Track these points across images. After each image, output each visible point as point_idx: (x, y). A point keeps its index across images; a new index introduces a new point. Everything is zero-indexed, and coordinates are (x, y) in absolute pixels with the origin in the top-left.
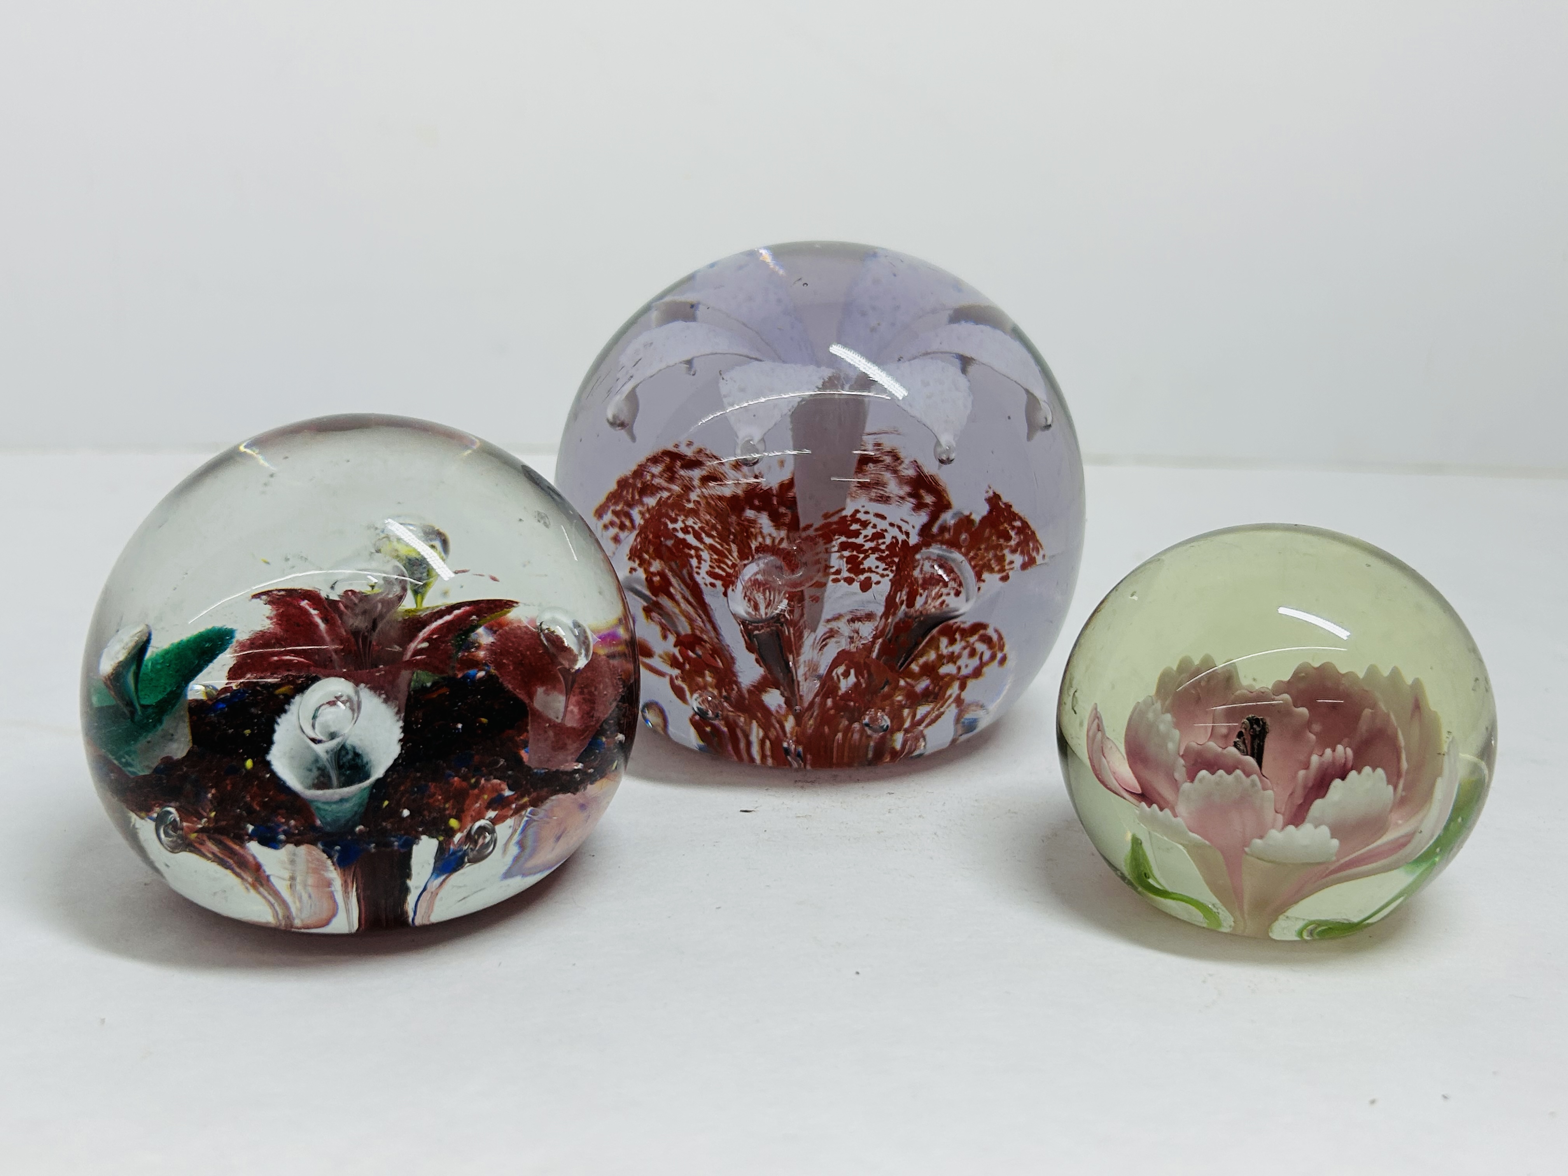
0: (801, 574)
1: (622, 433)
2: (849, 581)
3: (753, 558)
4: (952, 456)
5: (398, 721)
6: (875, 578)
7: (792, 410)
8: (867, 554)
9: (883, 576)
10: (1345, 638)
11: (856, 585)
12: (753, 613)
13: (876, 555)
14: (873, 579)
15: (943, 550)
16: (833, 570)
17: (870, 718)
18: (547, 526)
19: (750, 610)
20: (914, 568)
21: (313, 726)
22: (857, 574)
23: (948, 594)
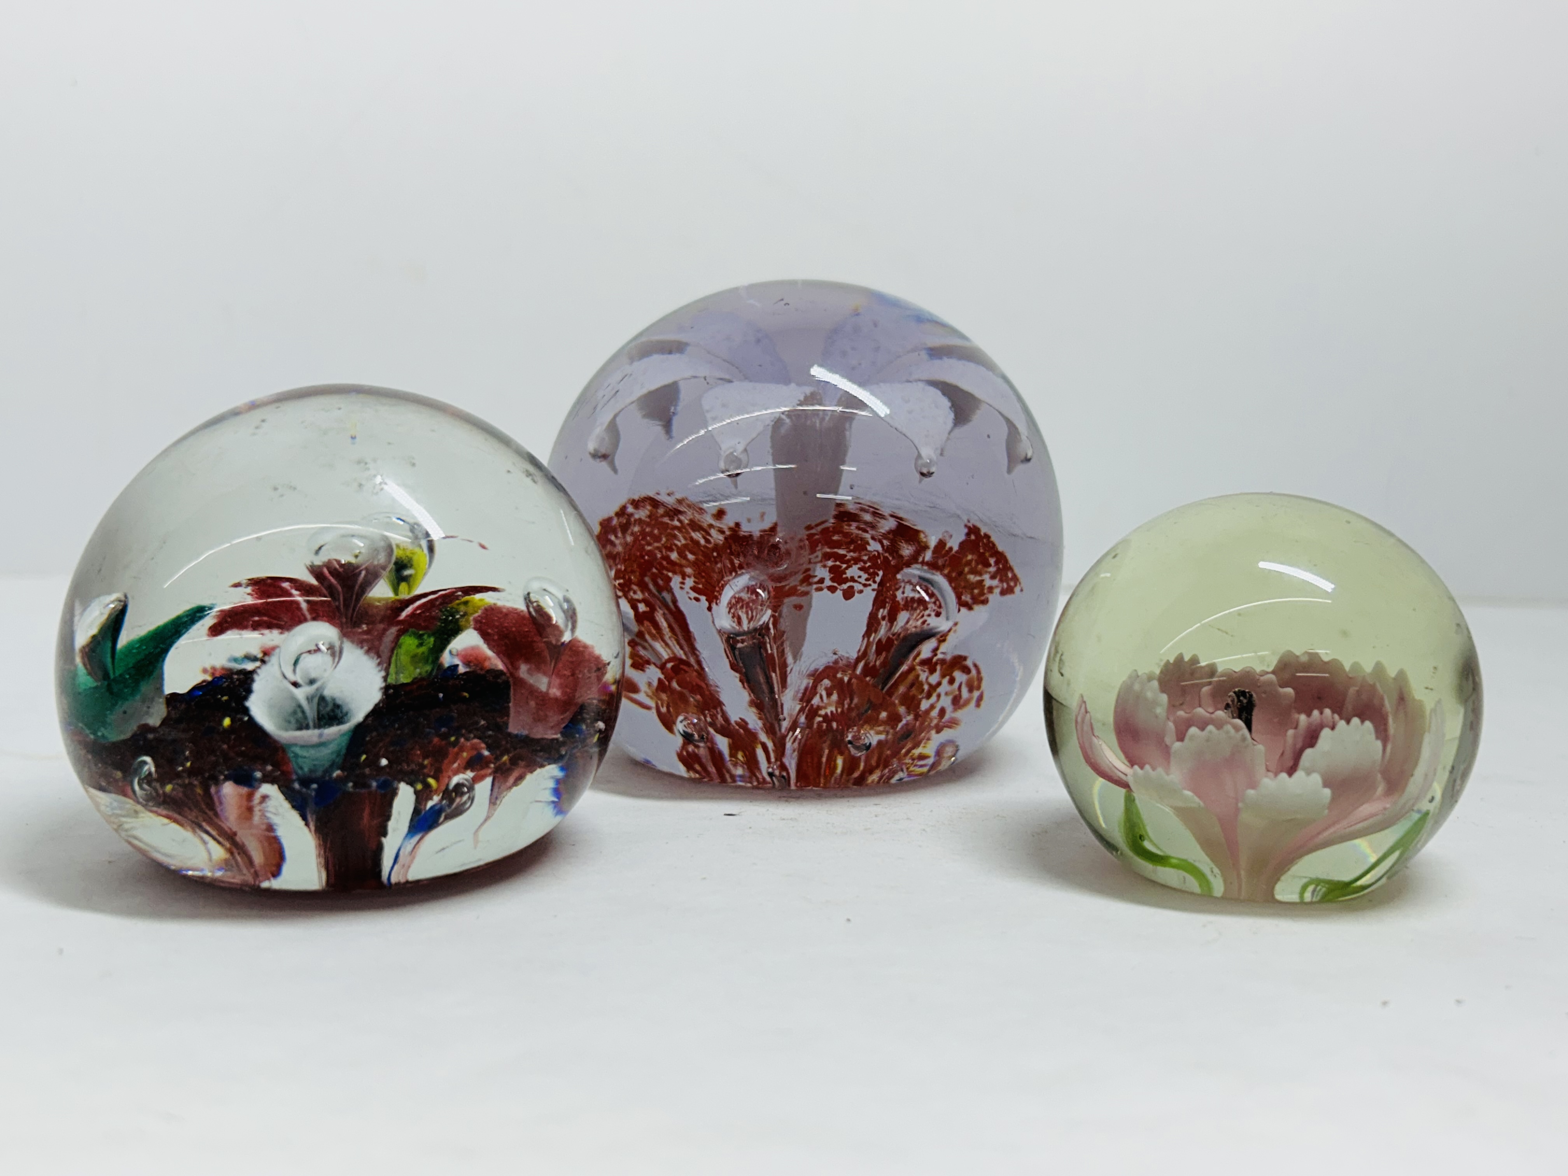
0: (785, 566)
1: (604, 465)
2: (832, 589)
3: (736, 572)
4: (933, 470)
5: (380, 671)
6: (857, 587)
8: (850, 564)
9: (865, 585)
10: (1330, 591)
11: (839, 593)
12: (737, 628)
13: (859, 566)
14: (855, 588)
15: (925, 571)
16: (816, 579)
17: (853, 737)
18: (535, 482)
19: (734, 625)
20: (897, 589)
21: (294, 671)
22: (840, 584)
23: (929, 615)
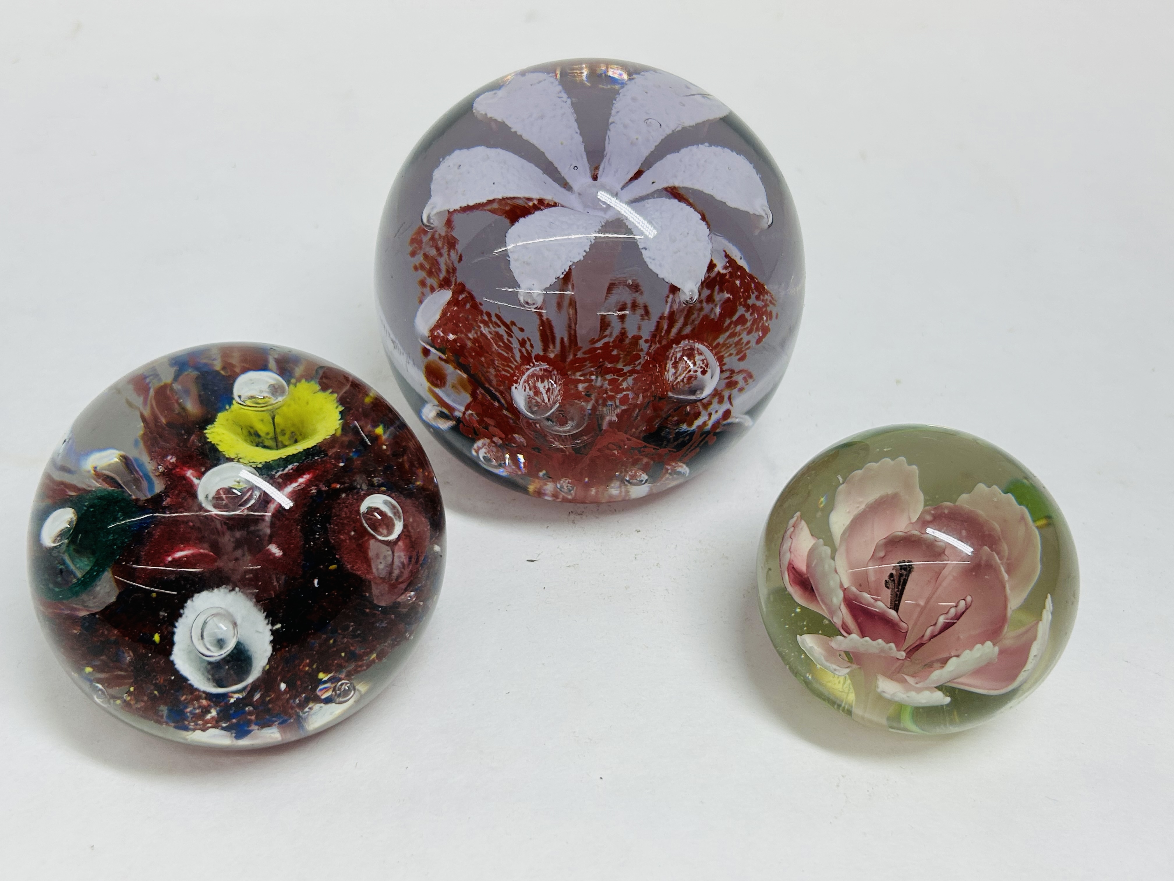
7: (565, 273)
